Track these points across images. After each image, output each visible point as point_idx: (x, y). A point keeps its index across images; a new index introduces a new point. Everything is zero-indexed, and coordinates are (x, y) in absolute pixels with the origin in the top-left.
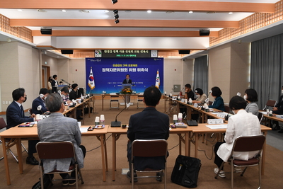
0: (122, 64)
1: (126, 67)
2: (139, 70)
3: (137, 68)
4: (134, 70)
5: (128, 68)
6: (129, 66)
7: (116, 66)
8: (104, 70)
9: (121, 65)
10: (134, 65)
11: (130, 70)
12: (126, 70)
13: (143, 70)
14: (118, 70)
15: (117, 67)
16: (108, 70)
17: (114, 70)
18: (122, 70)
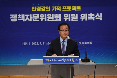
0: (51, 5)
1: (58, 12)
2: (84, 17)
3: (79, 13)
4: (74, 17)
5: (62, 13)
6: (64, 9)
7: (39, 9)
8: (14, 18)
9: (48, 9)
10: (74, 8)
11: (66, 17)
12: (58, 17)
13: (91, 17)
14: (43, 17)
15: (40, 13)
16: (22, 17)
17: (34, 18)
18: (50, 18)
